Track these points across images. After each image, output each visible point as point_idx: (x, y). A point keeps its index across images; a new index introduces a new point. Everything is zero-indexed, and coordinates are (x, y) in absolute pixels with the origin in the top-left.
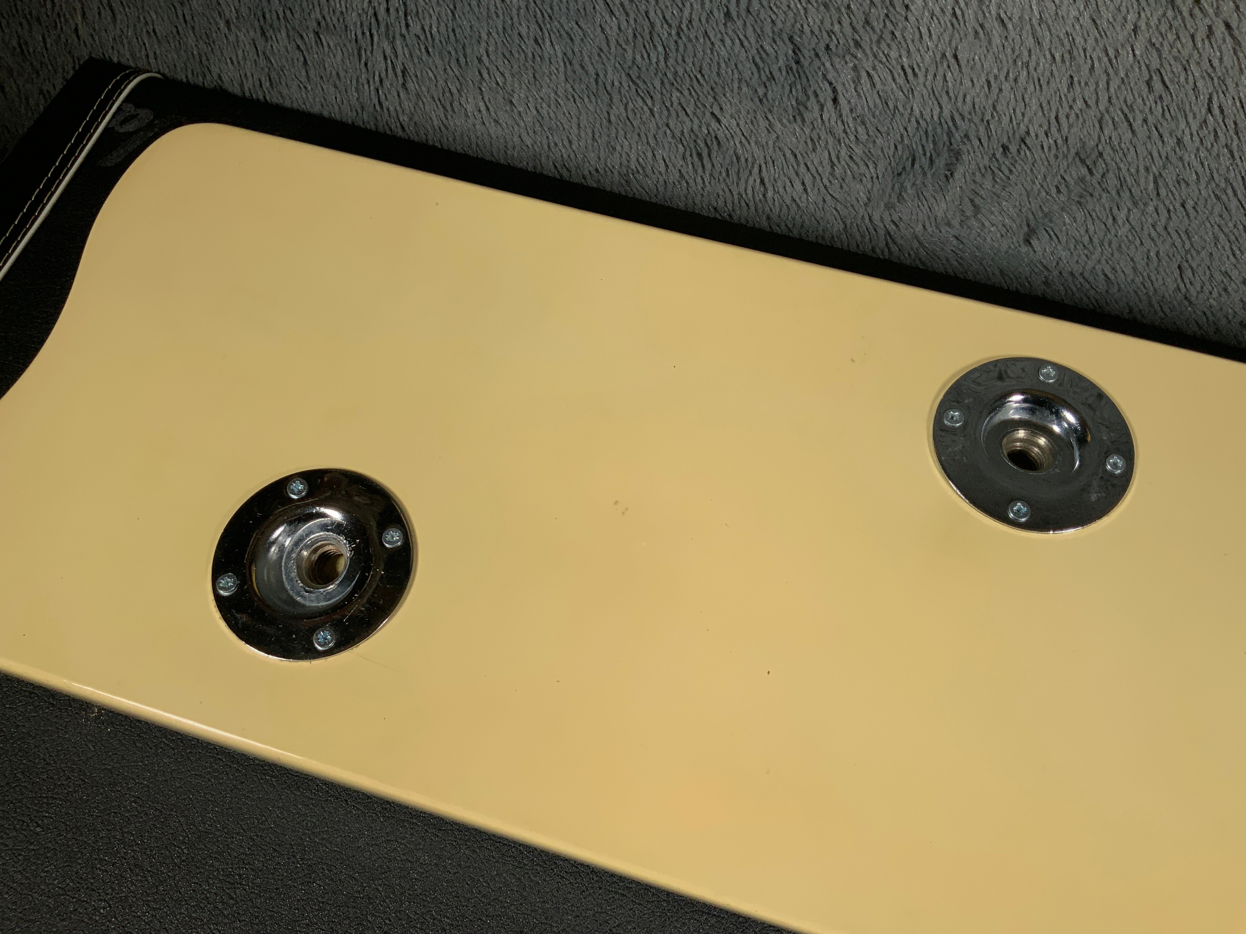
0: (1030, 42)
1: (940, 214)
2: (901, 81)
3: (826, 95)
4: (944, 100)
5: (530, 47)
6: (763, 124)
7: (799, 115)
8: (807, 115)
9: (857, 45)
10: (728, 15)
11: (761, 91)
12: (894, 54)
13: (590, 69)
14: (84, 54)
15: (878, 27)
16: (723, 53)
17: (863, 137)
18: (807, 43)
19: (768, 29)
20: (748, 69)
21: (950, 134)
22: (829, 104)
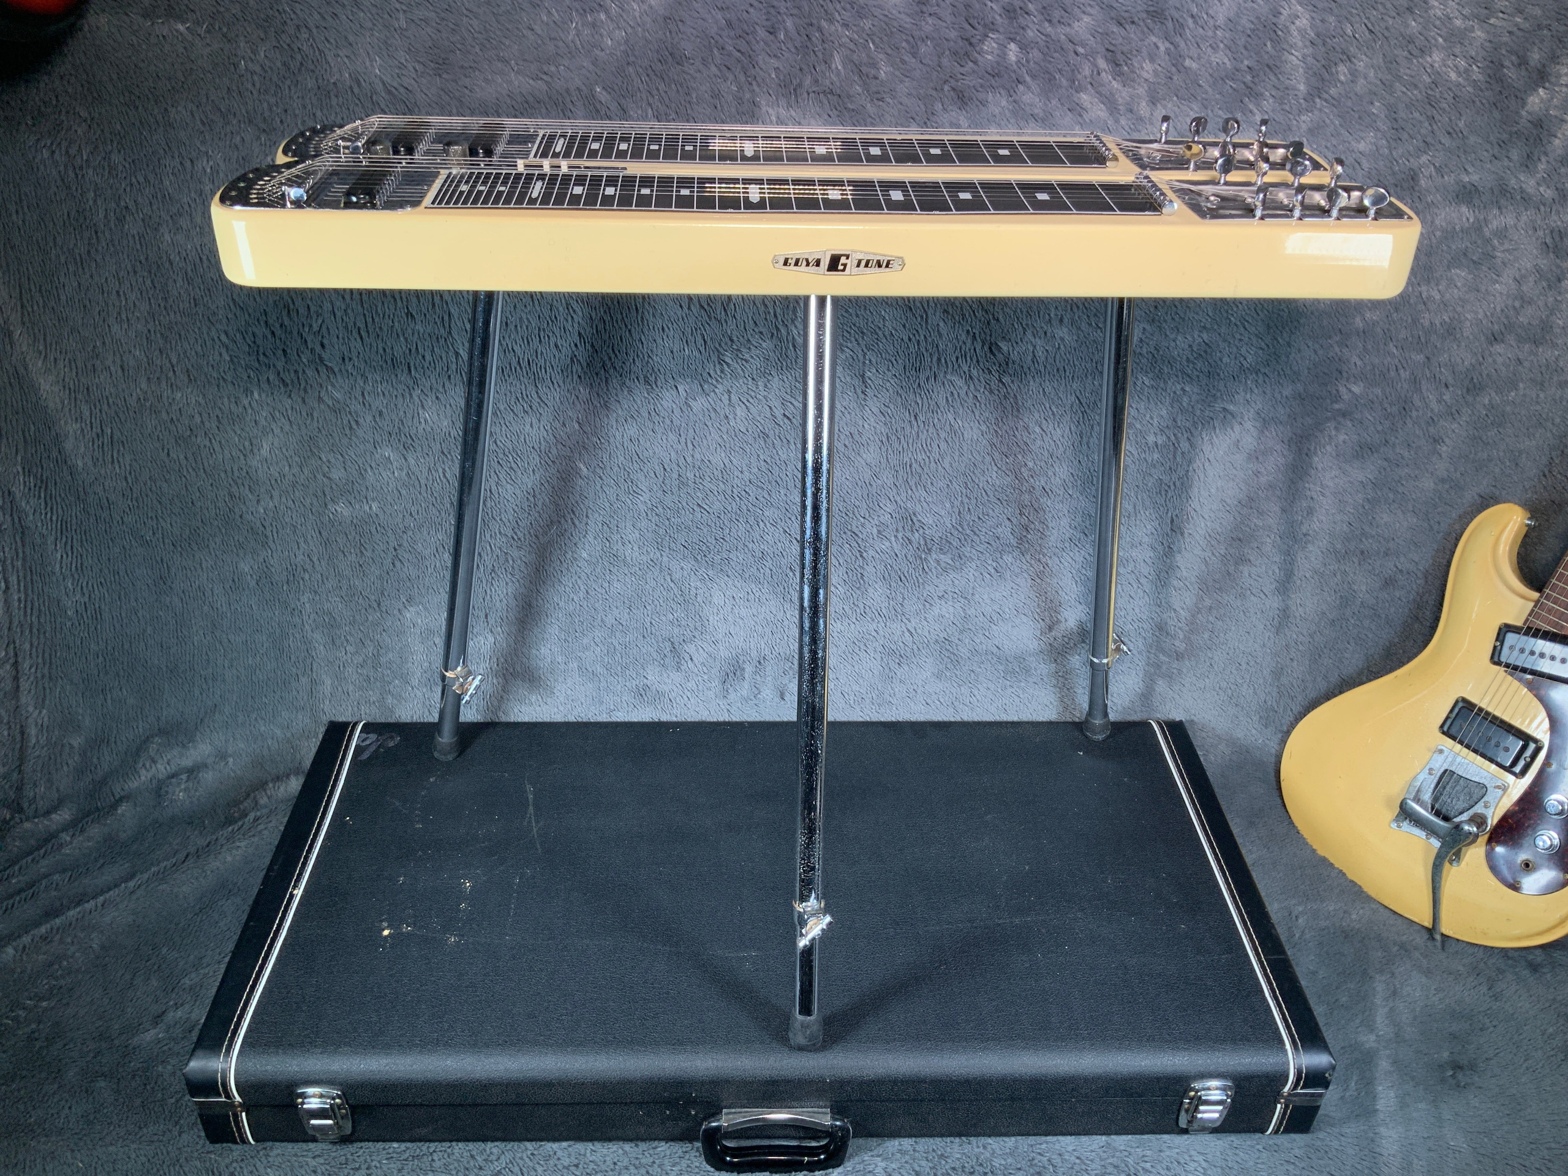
0: (753, 623)
1: (746, 696)
2: (714, 646)
3: (687, 657)
4: (731, 650)
5: (562, 666)
6: (665, 675)
7: (678, 669)
8: (682, 667)
9: (694, 637)
10: (644, 636)
11: (662, 662)
12: (708, 637)
13: (590, 670)
14: (325, 719)
15: (700, 629)
16: (645, 651)
17: (706, 671)
18: (676, 640)
19: (660, 639)
20: (655, 655)
21: (738, 662)
22: (690, 661)
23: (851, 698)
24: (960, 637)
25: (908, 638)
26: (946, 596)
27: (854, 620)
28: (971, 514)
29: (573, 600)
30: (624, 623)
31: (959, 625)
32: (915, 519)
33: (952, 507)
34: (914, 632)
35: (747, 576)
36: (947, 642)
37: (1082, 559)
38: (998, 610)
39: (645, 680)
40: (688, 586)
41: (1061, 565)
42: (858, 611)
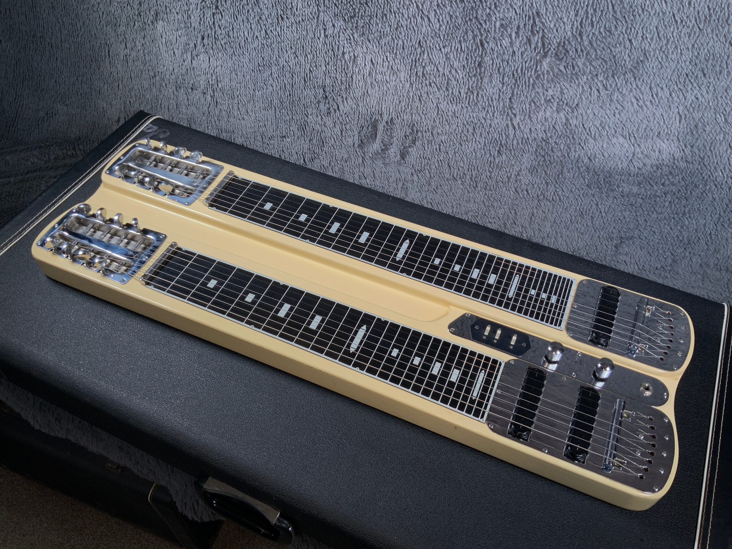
23: (455, 172)
24: (557, 141)
25: (510, 132)
26: (552, 100)
27: (467, 105)
28: (593, 26)
29: (257, 37)
30: (291, 66)
31: (559, 131)
32: (537, 20)
33: (576, 15)
34: (517, 127)
35: (383, 43)
36: (544, 143)
37: (693, 97)
38: (598, 126)
39: (306, 118)
40: (337, 43)
41: (670, 99)
42: (472, 97)
